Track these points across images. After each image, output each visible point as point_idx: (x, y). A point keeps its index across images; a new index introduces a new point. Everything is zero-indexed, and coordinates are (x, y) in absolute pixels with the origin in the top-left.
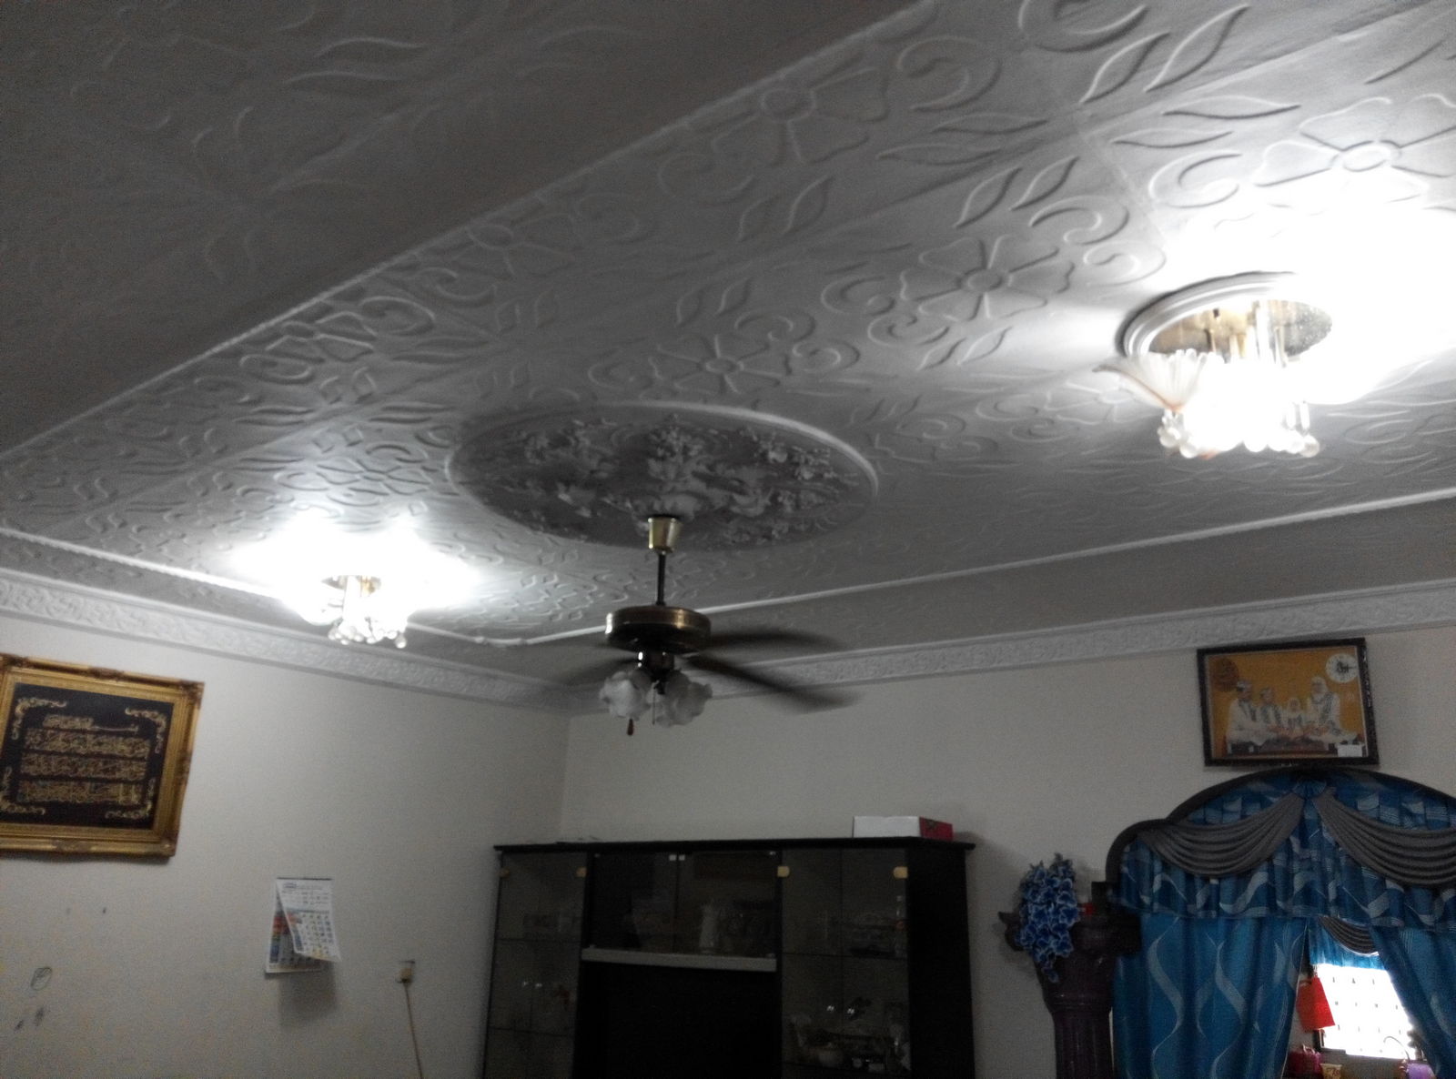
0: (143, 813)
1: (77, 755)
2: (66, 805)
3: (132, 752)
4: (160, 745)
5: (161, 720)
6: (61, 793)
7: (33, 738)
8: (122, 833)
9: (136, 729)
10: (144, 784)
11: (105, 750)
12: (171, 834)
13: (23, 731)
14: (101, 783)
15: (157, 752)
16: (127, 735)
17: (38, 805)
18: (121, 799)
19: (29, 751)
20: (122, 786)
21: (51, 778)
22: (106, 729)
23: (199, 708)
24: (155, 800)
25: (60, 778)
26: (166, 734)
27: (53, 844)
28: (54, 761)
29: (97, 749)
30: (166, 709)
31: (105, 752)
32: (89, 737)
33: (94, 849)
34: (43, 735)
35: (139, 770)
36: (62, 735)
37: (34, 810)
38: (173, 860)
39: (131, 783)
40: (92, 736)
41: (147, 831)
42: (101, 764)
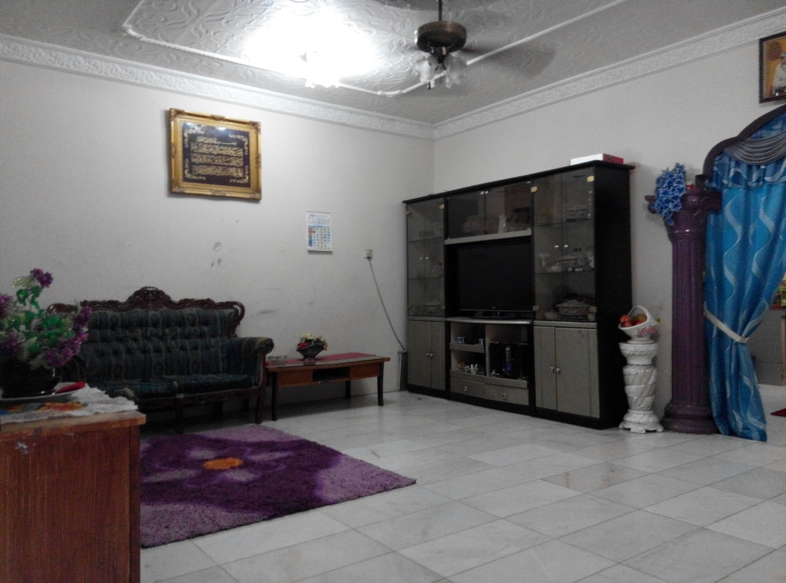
0: (246, 180)
1: (213, 155)
2: (213, 176)
3: (236, 154)
4: (247, 151)
5: (245, 140)
6: (210, 171)
7: (194, 147)
8: (239, 189)
9: (235, 144)
10: (243, 167)
11: (224, 152)
12: (258, 190)
13: (189, 145)
14: (226, 167)
15: (246, 154)
16: (233, 146)
17: (203, 176)
18: (235, 174)
19: (193, 152)
20: (234, 168)
21: (204, 164)
22: (223, 143)
23: (260, 134)
24: (249, 175)
25: (209, 165)
26: (248, 146)
27: (211, 192)
28: (205, 157)
29: (221, 152)
30: (246, 135)
31: (224, 154)
32: (217, 147)
33: (228, 195)
34: (198, 146)
35: (240, 162)
36: (205, 146)
37: (201, 178)
38: (261, 201)
39: (238, 167)
40: (218, 146)
41: (248, 189)
42: (224, 159)
